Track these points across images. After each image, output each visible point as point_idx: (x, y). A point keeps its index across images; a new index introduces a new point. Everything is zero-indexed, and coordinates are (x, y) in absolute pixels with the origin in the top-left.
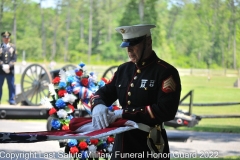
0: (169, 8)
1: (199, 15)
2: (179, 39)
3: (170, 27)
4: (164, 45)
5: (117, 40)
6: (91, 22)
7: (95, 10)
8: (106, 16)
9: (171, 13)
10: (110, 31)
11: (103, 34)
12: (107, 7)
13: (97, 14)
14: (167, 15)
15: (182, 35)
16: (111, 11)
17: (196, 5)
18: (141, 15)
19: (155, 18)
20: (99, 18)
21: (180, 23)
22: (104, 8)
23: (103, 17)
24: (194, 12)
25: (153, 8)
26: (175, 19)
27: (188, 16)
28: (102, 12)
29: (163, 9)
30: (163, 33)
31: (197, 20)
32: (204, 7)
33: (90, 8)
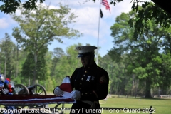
0: (53, 58)
1: (70, 63)
2: (58, 76)
3: (53, 69)
4: (50, 79)
5: (22, 76)
6: (6, 66)
7: (8, 59)
8: (15, 62)
9: (53, 61)
10: (17, 71)
11: (13, 73)
12: (16, 57)
13: (10, 61)
14: (51, 62)
15: (60, 74)
16: (18, 60)
17: (68, 57)
18: (36, 61)
19: (44, 63)
20: (10, 63)
21: (58, 67)
22: (13, 58)
23: (13, 63)
24: (67, 61)
25: (43, 57)
26: (55, 65)
27: (64, 63)
28: (12, 60)
29: (49, 59)
30: (49, 72)
31: (69, 65)
32: (73, 58)
33: (5, 58)
